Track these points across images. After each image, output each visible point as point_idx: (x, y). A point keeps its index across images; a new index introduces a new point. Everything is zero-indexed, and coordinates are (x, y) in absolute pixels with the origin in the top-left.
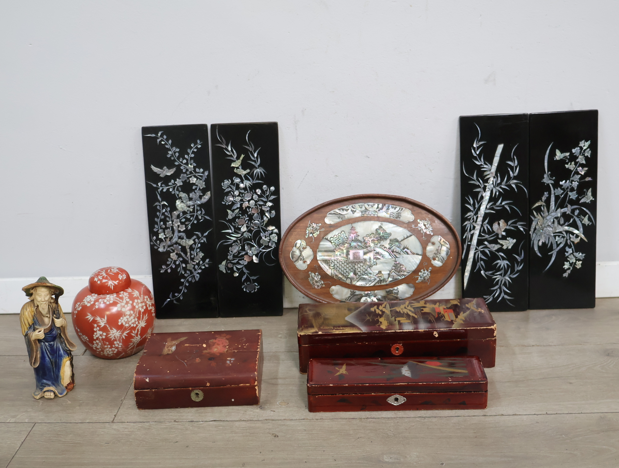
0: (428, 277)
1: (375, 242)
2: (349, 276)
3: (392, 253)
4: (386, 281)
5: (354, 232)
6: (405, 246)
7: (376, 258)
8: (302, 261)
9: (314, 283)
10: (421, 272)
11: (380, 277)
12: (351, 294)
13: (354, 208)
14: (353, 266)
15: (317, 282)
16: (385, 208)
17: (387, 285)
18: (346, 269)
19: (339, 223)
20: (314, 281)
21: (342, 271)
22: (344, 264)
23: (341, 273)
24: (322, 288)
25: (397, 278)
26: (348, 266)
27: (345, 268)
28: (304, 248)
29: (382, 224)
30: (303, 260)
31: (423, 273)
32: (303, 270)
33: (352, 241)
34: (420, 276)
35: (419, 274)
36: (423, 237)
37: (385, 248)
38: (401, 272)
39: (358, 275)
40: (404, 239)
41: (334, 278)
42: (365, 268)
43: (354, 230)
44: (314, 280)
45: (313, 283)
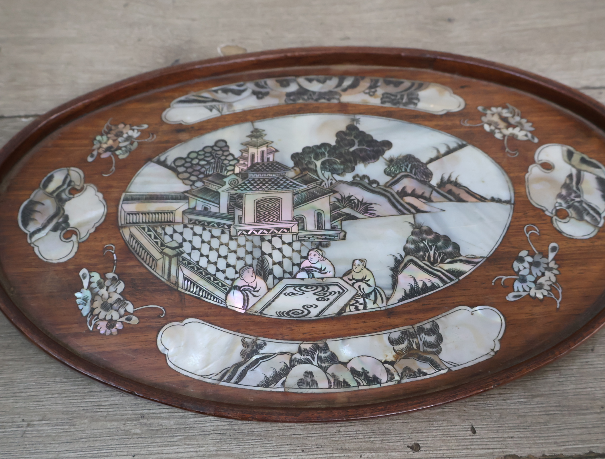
0: (553, 279)
1: (335, 166)
2: (239, 283)
3: (402, 198)
4: (388, 299)
5: (260, 141)
6: (446, 177)
7: (340, 215)
8: (59, 232)
9: (96, 312)
10: (521, 260)
11: (362, 280)
12: (242, 354)
13: (262, 87)
14: (254, 246)
15: (106, 307)
16: (365, 84)
17: (390, 313)
18: (226, 257)
19: (208, 121)
20: (97, 304)
21: (209, 262)
22: (218, 238)
23: (206, 269)
24: (127, 330)
25: (429, 284)
26: (233, 245)
27: (223, 251)
28: (74, 191)
29: (358, 121)
30: (64, 229)
31: (531, 264)
32: (59, 264)
33: (253, 165)
34: (517, 273)
35: (516, 270)
36: (507, 150)
37: (374, 185)
38: (442, 261)
39: (274, 277)
40: (437, 158)
41: (178, 290)
42: (299, 252)
43: (261, 136)
44: (97, 298)
45: (92, 310)
